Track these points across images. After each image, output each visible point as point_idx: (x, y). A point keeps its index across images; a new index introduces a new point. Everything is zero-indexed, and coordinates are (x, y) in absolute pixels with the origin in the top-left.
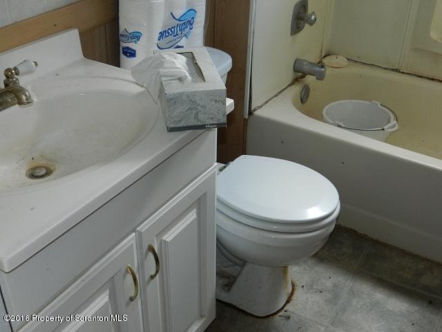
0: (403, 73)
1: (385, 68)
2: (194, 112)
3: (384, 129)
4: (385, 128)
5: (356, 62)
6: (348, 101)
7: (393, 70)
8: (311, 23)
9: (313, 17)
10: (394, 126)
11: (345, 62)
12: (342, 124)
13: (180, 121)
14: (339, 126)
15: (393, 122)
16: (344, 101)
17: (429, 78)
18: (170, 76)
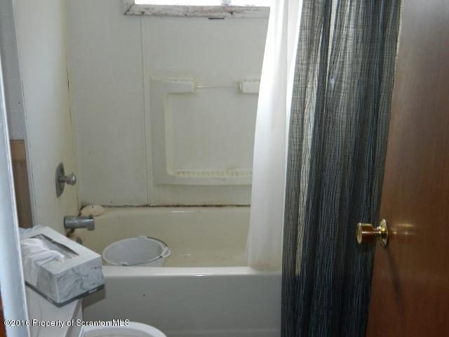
0: (153, 206)
1: (137, 206)
2: (80, 282)
3: (161, 257)
4: (162, 255)
5: (110, 207)
6: (119, 242)
7: (144, 206)
8: (73, 183)
9: (74, 178)
10: (167, 252)
11: (101, 210)
12: (126, 263)
13: (69, 294)
14: (124, 265)
15: (165, 249)
16: (115, 243)
17: (174, 206)
18: (47, 258)
